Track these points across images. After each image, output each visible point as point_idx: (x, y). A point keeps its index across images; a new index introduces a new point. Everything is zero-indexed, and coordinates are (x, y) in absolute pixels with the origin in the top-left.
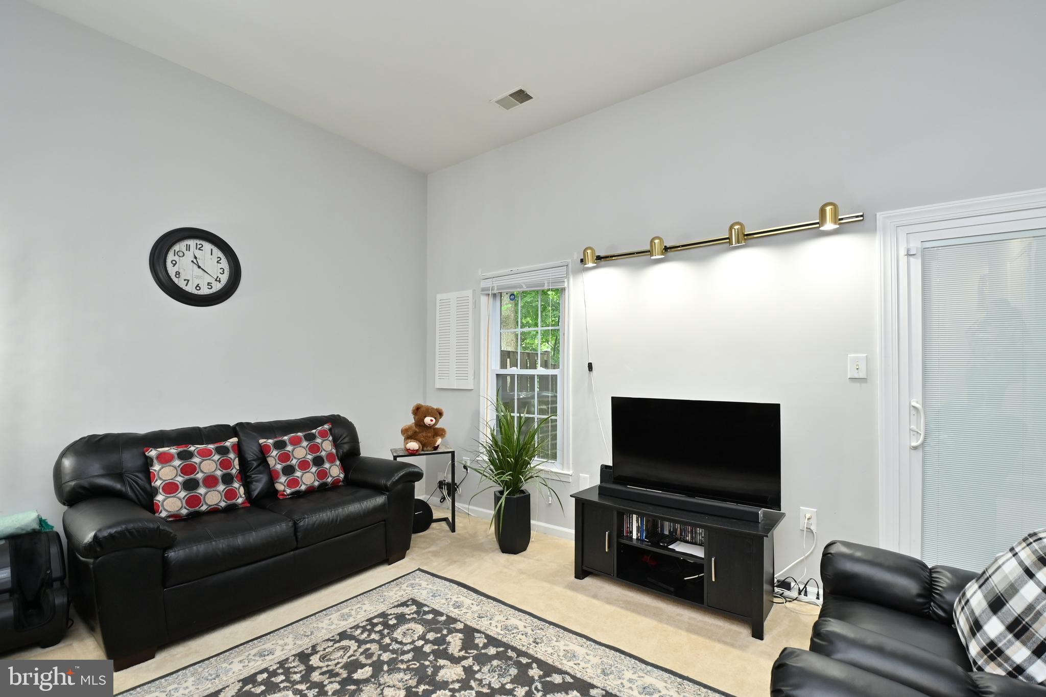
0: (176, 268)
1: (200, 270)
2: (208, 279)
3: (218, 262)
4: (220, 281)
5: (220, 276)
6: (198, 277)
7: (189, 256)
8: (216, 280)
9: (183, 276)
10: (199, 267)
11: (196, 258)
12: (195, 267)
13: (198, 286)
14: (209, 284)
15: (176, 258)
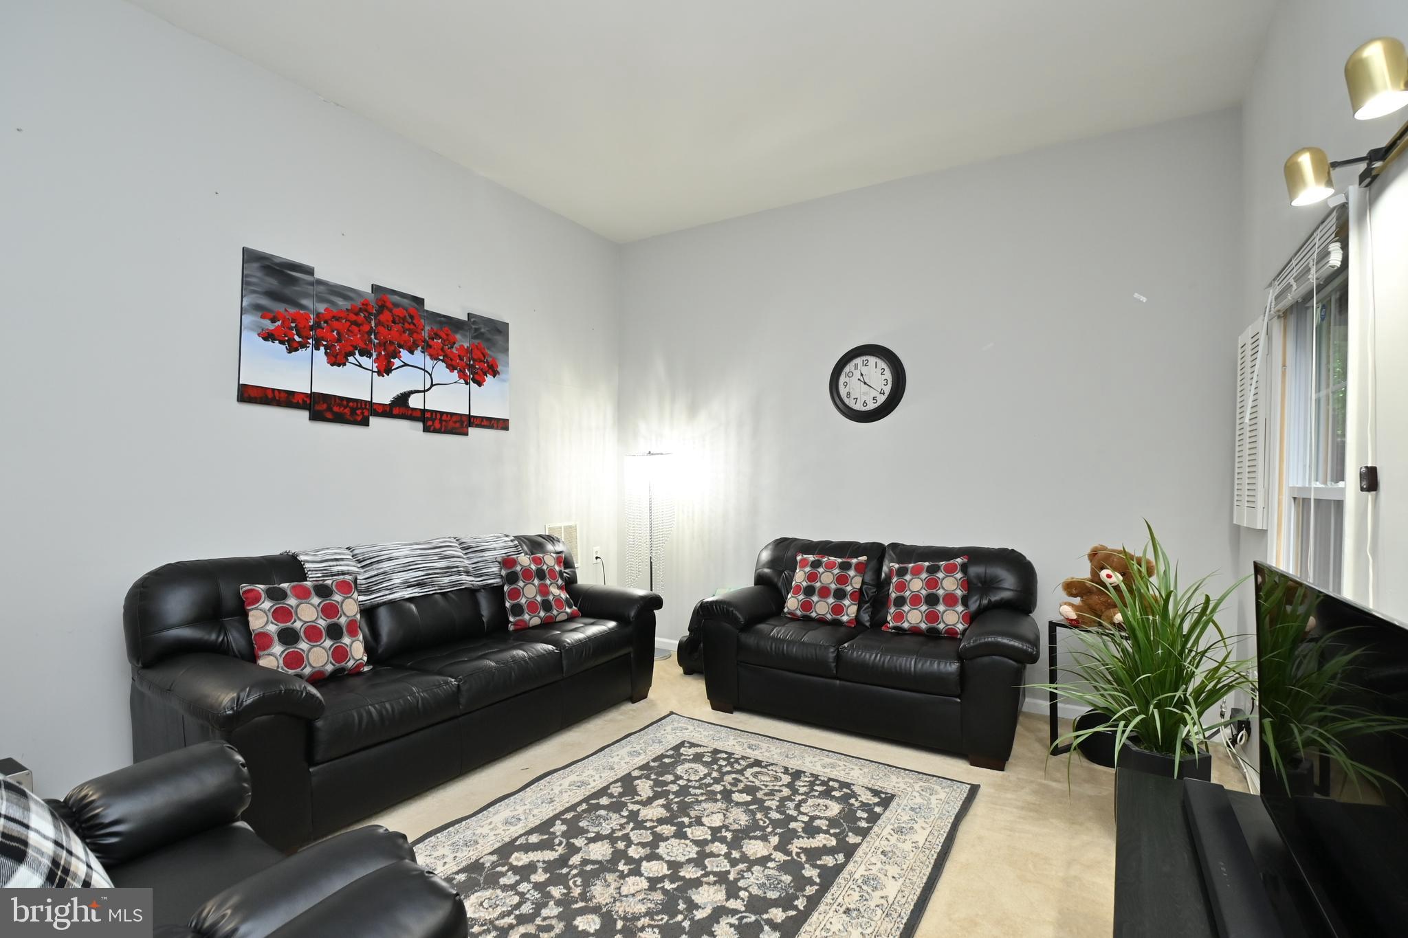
0: (847, 390)
1: (866, 386)
2: (874, 393)
3: (882, 374)
4: (884, 394)
5: (884, 388)
6: (865, 393)
7: (857, 374)
8: (880, 393)
9: (853, 396)
10: (865, 383)
11: (862, 375)
12: (862, 384)
13: (865, 402)
14: (874, 398)
15: (847, 380)
